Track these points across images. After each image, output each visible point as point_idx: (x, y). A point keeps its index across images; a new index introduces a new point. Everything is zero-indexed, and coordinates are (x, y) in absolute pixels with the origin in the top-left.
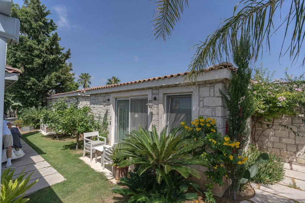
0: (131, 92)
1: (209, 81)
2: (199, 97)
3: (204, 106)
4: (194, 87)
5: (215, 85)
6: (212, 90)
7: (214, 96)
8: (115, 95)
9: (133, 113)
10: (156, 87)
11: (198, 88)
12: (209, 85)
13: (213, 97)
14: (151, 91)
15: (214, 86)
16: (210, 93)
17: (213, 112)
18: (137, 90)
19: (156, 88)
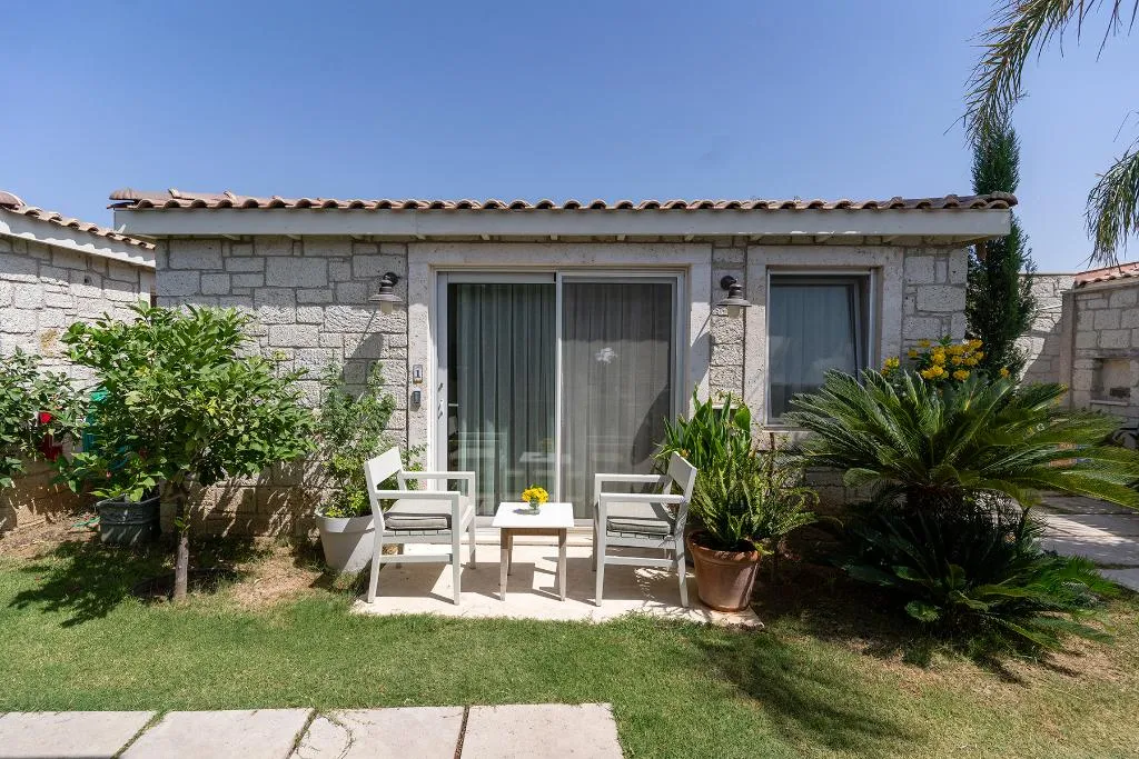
0: (585, 249)
1: (933, 237)
2: (905, 285)
3: (917, 312)
4: (890, 252)
5: (952, 254)
6: (942, 265)
7: (948, 283)
8: (453, 258)
9: (582, 346)
10: (734, 237)
11: (902, 255)
12: (934, 251)
13: (945, 284)
14: (709, 255)
15: (948, 255)
16: (935, 274)
17: (945, 328)
18: (628, 240)
19: (733, 242)
